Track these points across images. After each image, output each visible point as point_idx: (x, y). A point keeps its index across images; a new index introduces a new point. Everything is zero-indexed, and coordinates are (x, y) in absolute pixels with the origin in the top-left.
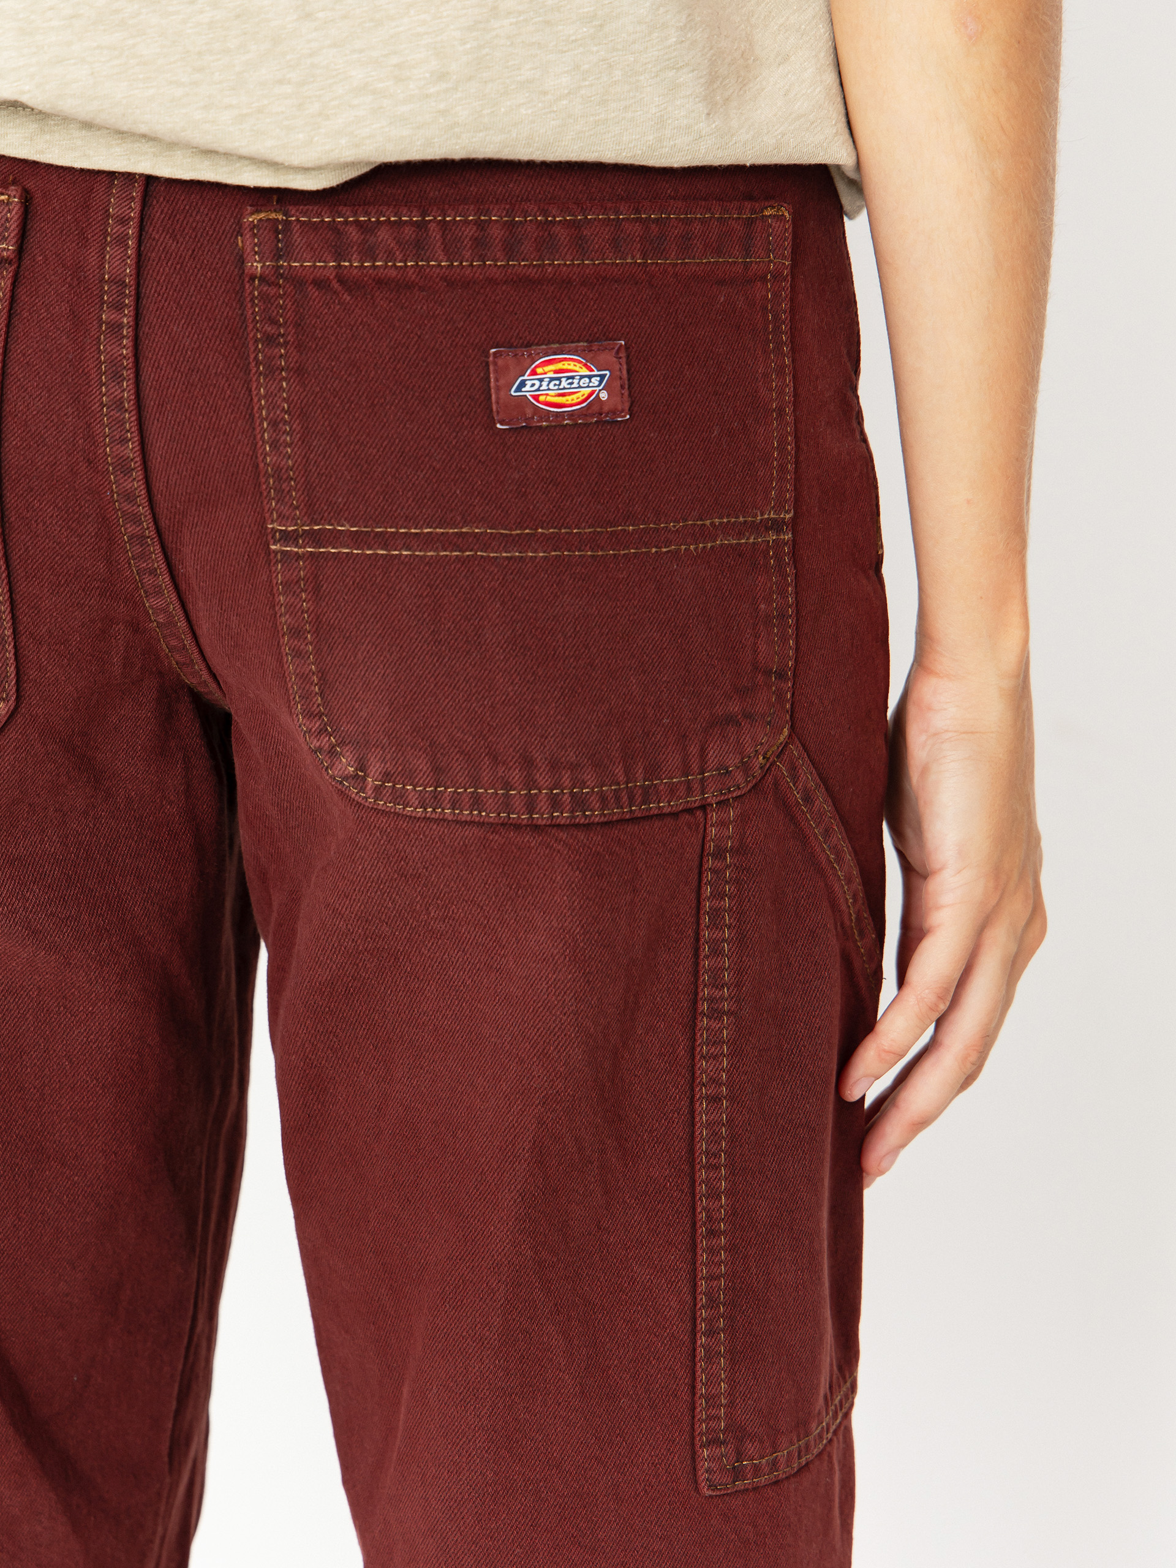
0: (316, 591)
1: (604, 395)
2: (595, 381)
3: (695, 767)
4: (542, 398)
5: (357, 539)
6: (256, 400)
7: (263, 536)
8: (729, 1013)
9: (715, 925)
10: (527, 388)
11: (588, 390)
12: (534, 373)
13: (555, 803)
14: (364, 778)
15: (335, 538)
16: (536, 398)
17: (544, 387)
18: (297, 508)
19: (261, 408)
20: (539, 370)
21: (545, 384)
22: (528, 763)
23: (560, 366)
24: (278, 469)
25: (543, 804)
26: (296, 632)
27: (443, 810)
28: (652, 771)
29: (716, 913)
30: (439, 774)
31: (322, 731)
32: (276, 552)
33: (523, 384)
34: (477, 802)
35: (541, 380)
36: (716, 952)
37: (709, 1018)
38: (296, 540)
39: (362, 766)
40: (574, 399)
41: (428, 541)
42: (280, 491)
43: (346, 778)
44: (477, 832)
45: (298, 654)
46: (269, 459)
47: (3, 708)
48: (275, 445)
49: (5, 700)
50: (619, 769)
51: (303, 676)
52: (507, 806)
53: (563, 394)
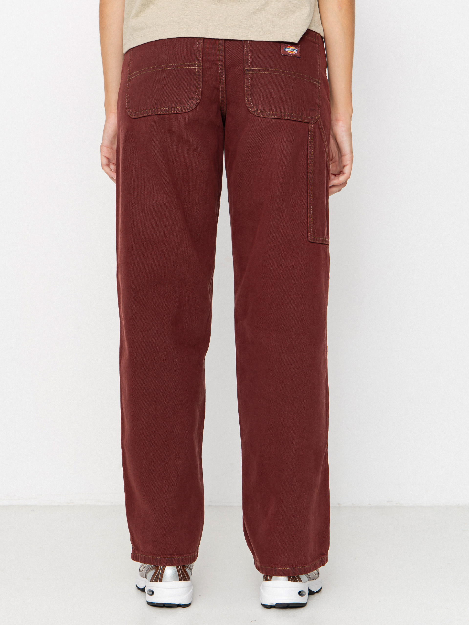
0: (252, 80)
1: (297, 53)
2: (296, 50)
3: (308, 115)
4: (288, 51)
5: (259, 70)
6: (244, 48)
7: (244, 70)
8: (313, 159)
9: (310, 144)
10: (286, 49)
11: (295, 52)
12: (287, 47)
13: (288, 116)
14: (257, 111)
15: (256, 70)
16: (287, 51)
17: (289, 50)
18: (250, 65)
19: (245, 49)
20: (288, 47)
21: (289, 49)
22: (284, 109)
23: (291, 47)
24: (247, 59)
25: (286, 115)
26: (248, 87)
27: (270, 116)
28: (302, 114)
29: (311, 142)
30: (270, 110)
31: (250, 104)
32: (246, 73)
34: (276, 115)
35: (288, 49)
36: (311, 148)
37: (310, 159)
38: (249, 71)
39: (257, 109)
40: (293, 52)
41: (271, 71)
42: (247, 63)
43: (254, 112)
44: (275, 120)
45: (248, 91)
46: (246, 58)
47: (198, 101)
48: (247, 55)
49: (199, 99)
50: (298, 112)
51: (248, 95)
52: (281, 116)
53: (291, 52)
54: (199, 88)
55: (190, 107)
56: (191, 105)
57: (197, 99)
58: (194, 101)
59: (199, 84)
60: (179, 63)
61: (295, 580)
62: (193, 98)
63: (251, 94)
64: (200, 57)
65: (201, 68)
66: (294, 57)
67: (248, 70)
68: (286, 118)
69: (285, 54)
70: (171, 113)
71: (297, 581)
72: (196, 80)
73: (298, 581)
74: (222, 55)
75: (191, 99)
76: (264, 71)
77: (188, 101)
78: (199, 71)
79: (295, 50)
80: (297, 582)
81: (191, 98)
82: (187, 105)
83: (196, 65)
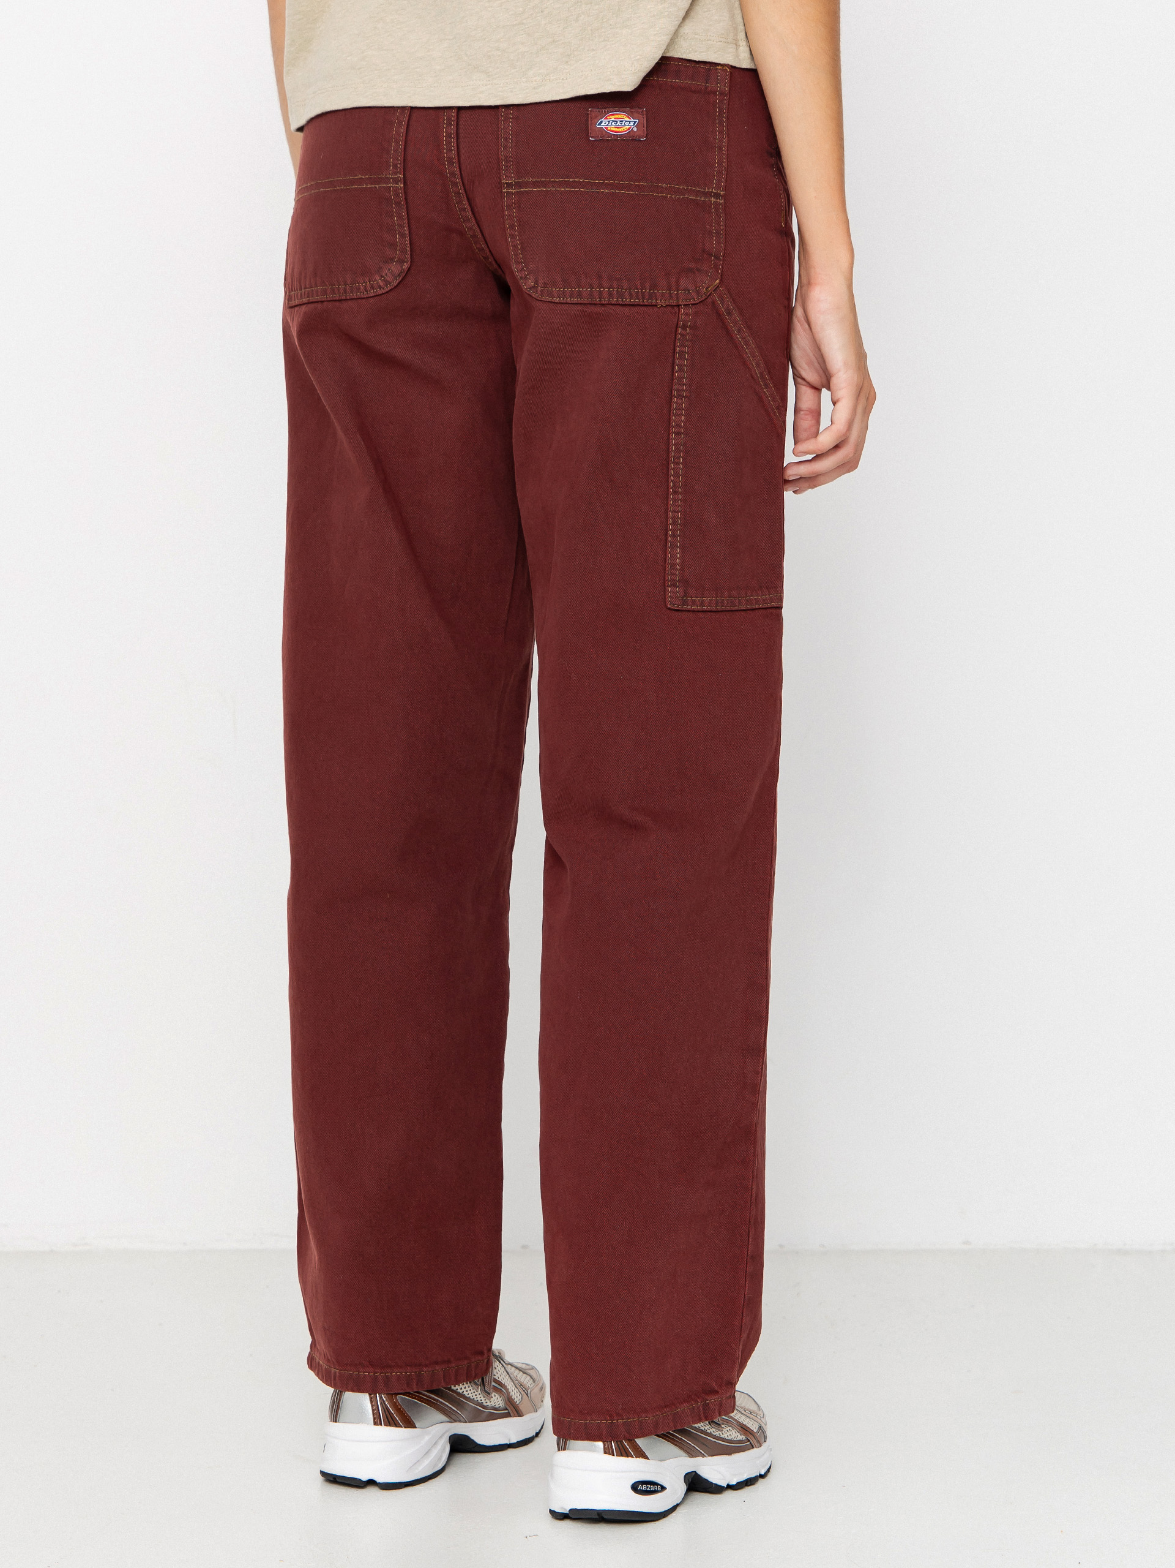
0: (520, 209)
1: (635, 129)
2: (632, 124)
3: (674, 287)
4: (609, 128)
5: (533, 182)
7: (501, 185)
8: (686, 397)
10: (603, 124)
11: (629, 127)
12: (606, 118)
14: (537, 287)
15: (526, 184)
16: (607, 128)
18: (512, 173)
19: (501, 134)
20: (609, 118)
21: (611, 124)
22: (600, 277)
23: (617, 116)
24: (506, 157)
26: (512, 227)
27: (567, 298)
28: (654, 286)
29: (682, 353)
30: (565, 283)
31: (522, 270)
32: (505, 192)
33: (601, 122)
34: (580, 295)
35: (609, 121)
37: (677, 398)
38: (512, 186)
39: (537, 283)
40: (623, 130)
41: (561, 184)
42: (507, 166)
43: (530, 289)
44: (580, 308)
45: (513, 236)
46: (503, 153)
47: (406, 266)
48: (505, 147)
49: (405, 262)
50: (638, 283)
51: (515, 246)
52: (591, 295)
53: (618, 128)
54: (402, 235)
55: (387, 282)
56: (389, 278)
57: (401, 261)
58: (395, 268)
59: (401, 226)
60: (356, 175)
61: (623, 1453)
62: (392, 259)
63: (522, 243)
64: (398, 160)
65: (402, 185)
66: (629, 140)
67: (509, 185)
68: (605, 301)
69: (598, 137)
70: (344, 298)
71: (627, 1454)
72: (392, 216)
73: (632, 1457)
74: (452, 150)
75: (386, 262)
76: (545, 184)
77: (381, 268)
78: (397, 195)
79: (630, 122)
80: (630, 1458)
81: (389, 260)
82: (378, 278)
83: (390, 178)
